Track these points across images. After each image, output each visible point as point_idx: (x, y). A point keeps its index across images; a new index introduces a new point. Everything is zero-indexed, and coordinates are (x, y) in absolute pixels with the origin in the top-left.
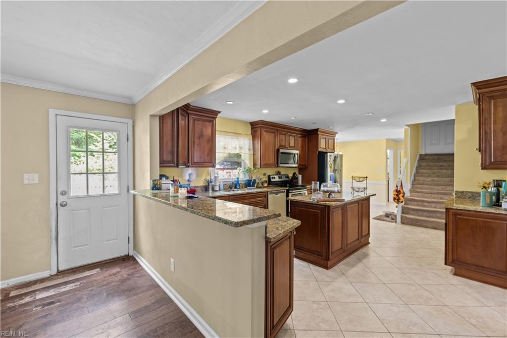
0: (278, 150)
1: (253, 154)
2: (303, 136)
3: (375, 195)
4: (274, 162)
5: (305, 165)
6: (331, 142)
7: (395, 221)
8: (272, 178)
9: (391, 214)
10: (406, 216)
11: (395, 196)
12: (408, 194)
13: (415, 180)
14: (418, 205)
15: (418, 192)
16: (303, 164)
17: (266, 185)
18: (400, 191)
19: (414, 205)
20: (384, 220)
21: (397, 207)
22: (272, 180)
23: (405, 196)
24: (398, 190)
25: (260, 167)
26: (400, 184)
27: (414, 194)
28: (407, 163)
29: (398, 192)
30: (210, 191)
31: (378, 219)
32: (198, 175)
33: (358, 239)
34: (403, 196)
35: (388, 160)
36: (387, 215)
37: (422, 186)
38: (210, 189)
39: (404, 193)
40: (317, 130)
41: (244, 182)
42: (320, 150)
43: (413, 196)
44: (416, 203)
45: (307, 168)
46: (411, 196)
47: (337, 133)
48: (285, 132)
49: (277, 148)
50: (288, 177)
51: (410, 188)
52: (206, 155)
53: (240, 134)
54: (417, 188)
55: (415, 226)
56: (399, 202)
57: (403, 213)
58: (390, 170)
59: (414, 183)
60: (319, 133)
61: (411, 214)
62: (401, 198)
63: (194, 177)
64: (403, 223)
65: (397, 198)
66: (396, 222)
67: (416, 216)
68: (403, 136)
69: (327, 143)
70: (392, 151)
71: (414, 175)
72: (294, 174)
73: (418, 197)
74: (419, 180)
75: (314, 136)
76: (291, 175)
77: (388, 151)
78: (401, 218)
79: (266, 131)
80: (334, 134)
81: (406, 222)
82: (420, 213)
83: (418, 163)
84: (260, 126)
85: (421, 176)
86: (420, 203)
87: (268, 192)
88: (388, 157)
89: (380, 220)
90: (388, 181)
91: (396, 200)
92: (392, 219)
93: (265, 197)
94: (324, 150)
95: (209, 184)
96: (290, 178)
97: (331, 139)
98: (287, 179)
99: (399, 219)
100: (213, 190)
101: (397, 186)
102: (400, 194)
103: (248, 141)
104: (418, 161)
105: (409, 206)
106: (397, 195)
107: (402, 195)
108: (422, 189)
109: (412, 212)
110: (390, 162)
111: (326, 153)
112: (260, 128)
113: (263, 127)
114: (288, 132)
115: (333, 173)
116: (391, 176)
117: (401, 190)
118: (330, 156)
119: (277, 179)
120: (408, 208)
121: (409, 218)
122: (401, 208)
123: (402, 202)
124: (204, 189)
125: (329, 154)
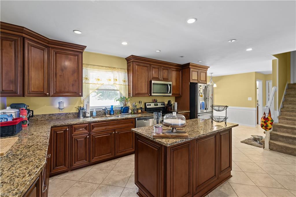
0: (151, 82)
1: (128, 85)
2: (177, 70)
3: (237, 125)
4: (147, 91)
5: (179, 94)
6: (203, 75)
7: (263, 146)
8: (148, 105)
9: (259, 139)
10: (275, 142)
11: (263, 123)
12: (276, 121)
13: (283, 107)
14: (288, 133)
15: (287, 119)
16: (177, 93)
17: (140, 111)
18: (267, 118)
19: (284, 132)
20: (251, 145)
21: (265, 133)
22: (148, 107)
23: (274, 122)
24: (266, 117)
25: (133, 96)
26: (268, 112)
27: (283, 120)
28: (275, 92)
29: (266, 119)
30: (82, 117)
31: (246, 143)
32: (70, 103)
33: (215, 175)
34: (271, 124)
35: (257, 90)
36: (255, 140)
37: (291, 114)
38: (81, 115)
39: (272, 121)
40: (188, 64)
41: (120, 109)
42: (191, 81)
43: (282, 123)
44: (285, 130)
45: (181, 96)
46: (279, 123)
47: (209, 67)
48: (159, 66)
49: (150, 80)
50: (164, 104)
51: (278, 116)
52: (71, 85)
53: (115, 68)
54: (286, 115)
55: (284, 153)
56: (267, 129)
57: (271, 139)
58: (259, 97)
59: (283, 110)
60: (190, 67)
61: (280, 141)
62: (269, 125)
63: (65, 105)
64: (271, 149)
65: (265, 125)
66: (264, 148)
67: (286, 143)
68: (270, 69)
69: (198, 76)
70: (261, 82)
71: (283, 102)
72: (169, 102)
73: (287, 124)
74: (288, 108)
75: (186, 69)
76: (166, 103)
77: (258, 82)
78: (269, 144)
79: (138, 65)
80: (206, 68)
81: (275, 148)
82: (291, 140)
83: (286, 91)
84: (132, 60)
85: (290, 104)
86: (290, 130)
87: (135, 118)
88: (258, 87)
89: (248, 144)
90: (258, 107)
91: (264, 127)
92: (260, 143)
93: (132, 123)
94: (196, 82)
95: (79, 111)
96: (166, 105)
97: (204, 72)
98: (163, 106)
99: (267, 145)
100: (85, 116)
101: (265, 114)
102: (268, 121)
103: (123, 74)
104: (286, 89)
105: (278, 133)
106: (265, 122)
107: (270, 122)
108: (291, 116)
109: (281, 139)
110: (259, 92)
111: (197, 83)
112: (132, 62)
113: (134, 61)
114: (161, 66)
115: (204, 101)
116: (260, 103)
117: (269, 118)
118: (200, 86)
119: (153, 106)
120: (277, 135)
121: (278, 145)
122: (269, 134)
123: (270, 129)
124: (76, 116)
125: (199, 84)
